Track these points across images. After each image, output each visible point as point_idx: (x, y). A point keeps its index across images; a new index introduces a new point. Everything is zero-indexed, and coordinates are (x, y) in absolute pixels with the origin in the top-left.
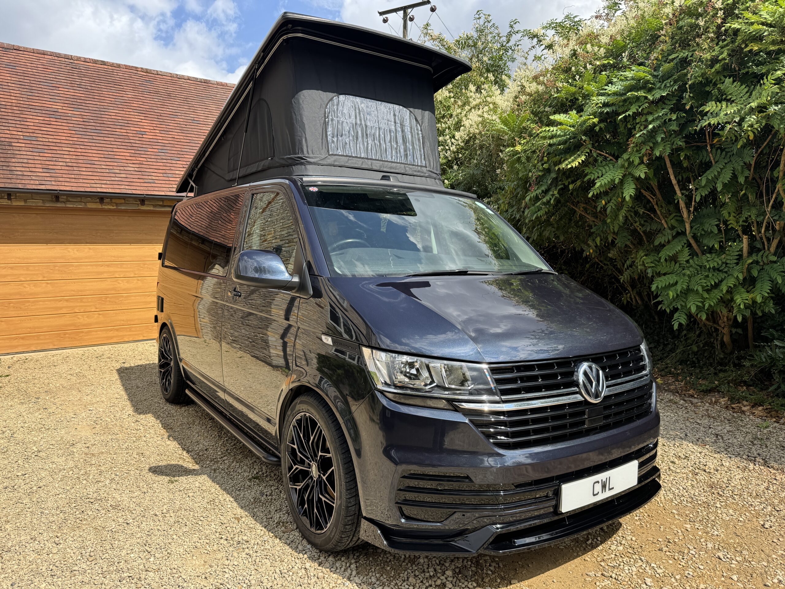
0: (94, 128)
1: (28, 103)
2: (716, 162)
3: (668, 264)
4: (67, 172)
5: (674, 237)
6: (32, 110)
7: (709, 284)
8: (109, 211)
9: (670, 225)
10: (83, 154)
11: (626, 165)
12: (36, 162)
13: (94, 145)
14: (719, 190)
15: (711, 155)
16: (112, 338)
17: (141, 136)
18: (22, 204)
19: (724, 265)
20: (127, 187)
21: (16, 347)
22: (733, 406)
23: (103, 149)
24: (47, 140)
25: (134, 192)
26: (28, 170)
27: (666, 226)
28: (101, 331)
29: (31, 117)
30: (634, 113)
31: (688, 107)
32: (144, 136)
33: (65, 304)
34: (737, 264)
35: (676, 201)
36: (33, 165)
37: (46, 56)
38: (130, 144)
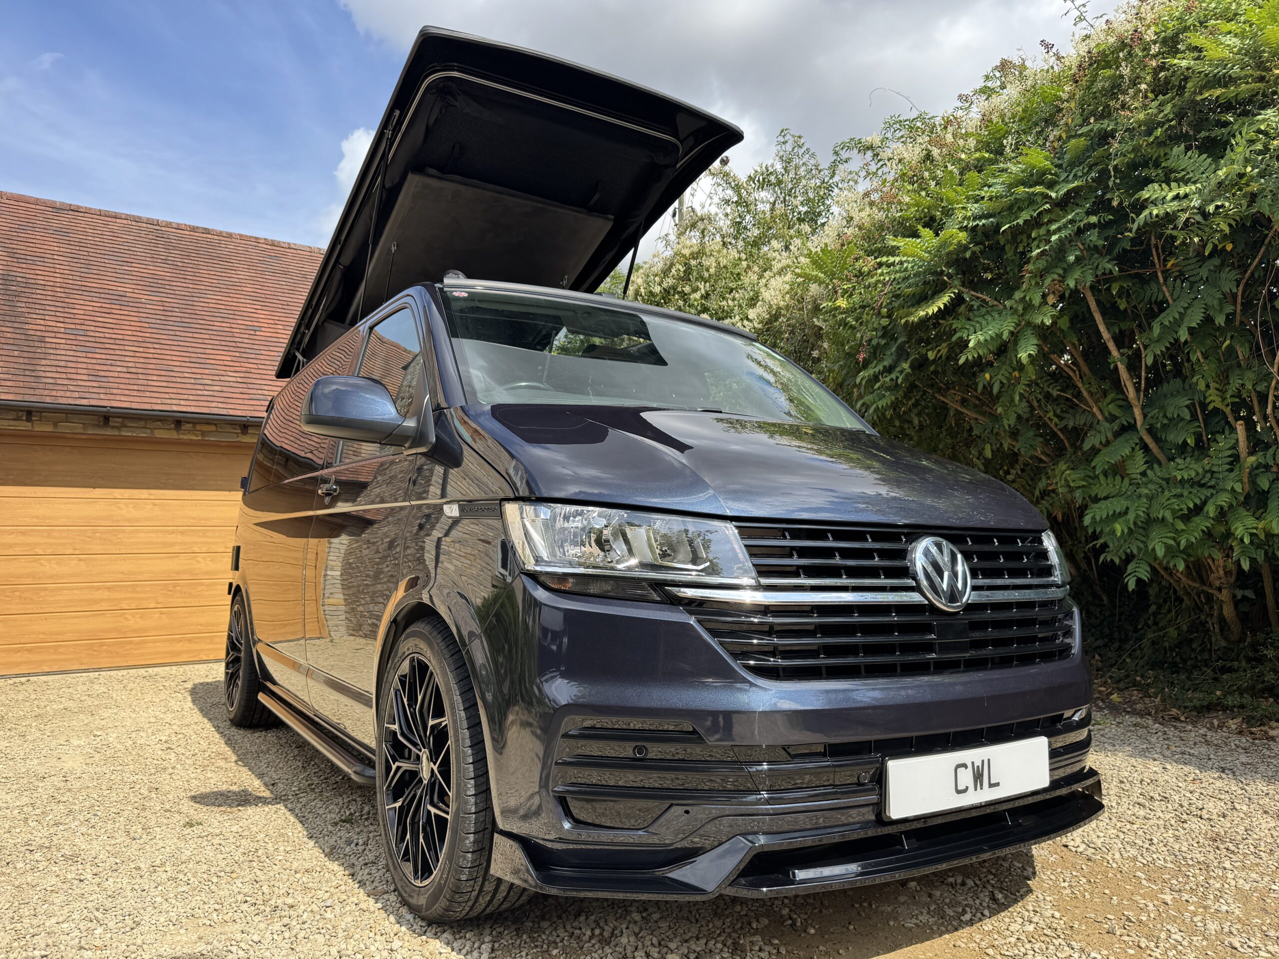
0: (179, 319)
1: (80, 283)
2: (1174, 301)
3: (1110, 480)
4: (127, 381)
5: (1117, 435)
6: (84, 293)
7: (1184, 506)
8: (191, 443)
9: (1107, 414)
10: (156, 356)
11: (1020, 308)
12: (79, 365)
13: (176, 343)
14: (1182, 340)
15: (1164, 288)
16: (179, 653)
17: (253, 332)
18: (49, 428)
19: (1209, 475)
20: (220, 405)
21: (18, 664)
22: (1253, 729)
23: (190, 349)
24: (102, 335)
25: (231, 412)
26: (64, 376)
27: (1100, 417)
28: (161, 641)
29: (82, 302)
30: (1026, 221)
31: (1115, 203)
32: (257, 333)
33: (106, 594)
34: (1231, 470)
35: (1112, 366)
36: (73, 371)
37: (118, 220)
38: (234, 344)
